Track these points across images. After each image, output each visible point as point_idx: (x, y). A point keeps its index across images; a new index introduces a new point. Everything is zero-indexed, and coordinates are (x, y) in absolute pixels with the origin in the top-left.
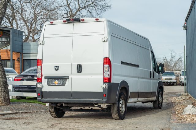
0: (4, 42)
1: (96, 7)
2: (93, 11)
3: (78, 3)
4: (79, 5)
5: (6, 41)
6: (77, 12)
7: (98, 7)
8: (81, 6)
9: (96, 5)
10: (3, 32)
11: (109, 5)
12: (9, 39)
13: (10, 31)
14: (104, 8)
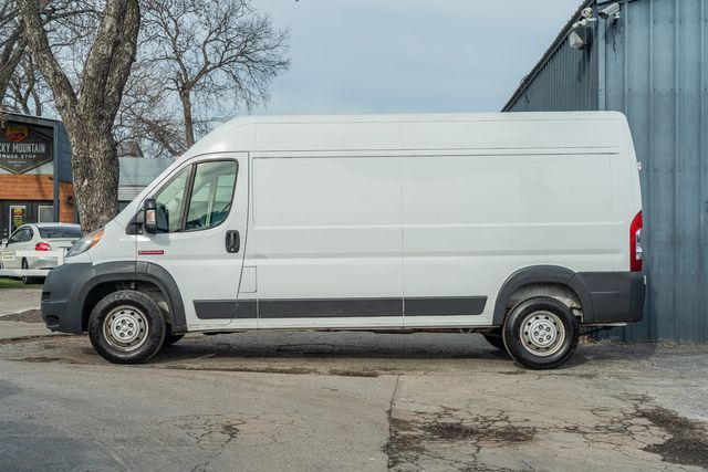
0: (32, 154)
1: (250, 64)
2: (243, 75)
3: (204, 52)
4: (206, 58)
5: (36, 154)
6: (200, 75)
7: (256, 65)
8: (210, 59)
9: (249, 59)
10: (29, 130)
11: (284, 59)
12: (43, 149)
13: (52, 128)
14: (273, 67)
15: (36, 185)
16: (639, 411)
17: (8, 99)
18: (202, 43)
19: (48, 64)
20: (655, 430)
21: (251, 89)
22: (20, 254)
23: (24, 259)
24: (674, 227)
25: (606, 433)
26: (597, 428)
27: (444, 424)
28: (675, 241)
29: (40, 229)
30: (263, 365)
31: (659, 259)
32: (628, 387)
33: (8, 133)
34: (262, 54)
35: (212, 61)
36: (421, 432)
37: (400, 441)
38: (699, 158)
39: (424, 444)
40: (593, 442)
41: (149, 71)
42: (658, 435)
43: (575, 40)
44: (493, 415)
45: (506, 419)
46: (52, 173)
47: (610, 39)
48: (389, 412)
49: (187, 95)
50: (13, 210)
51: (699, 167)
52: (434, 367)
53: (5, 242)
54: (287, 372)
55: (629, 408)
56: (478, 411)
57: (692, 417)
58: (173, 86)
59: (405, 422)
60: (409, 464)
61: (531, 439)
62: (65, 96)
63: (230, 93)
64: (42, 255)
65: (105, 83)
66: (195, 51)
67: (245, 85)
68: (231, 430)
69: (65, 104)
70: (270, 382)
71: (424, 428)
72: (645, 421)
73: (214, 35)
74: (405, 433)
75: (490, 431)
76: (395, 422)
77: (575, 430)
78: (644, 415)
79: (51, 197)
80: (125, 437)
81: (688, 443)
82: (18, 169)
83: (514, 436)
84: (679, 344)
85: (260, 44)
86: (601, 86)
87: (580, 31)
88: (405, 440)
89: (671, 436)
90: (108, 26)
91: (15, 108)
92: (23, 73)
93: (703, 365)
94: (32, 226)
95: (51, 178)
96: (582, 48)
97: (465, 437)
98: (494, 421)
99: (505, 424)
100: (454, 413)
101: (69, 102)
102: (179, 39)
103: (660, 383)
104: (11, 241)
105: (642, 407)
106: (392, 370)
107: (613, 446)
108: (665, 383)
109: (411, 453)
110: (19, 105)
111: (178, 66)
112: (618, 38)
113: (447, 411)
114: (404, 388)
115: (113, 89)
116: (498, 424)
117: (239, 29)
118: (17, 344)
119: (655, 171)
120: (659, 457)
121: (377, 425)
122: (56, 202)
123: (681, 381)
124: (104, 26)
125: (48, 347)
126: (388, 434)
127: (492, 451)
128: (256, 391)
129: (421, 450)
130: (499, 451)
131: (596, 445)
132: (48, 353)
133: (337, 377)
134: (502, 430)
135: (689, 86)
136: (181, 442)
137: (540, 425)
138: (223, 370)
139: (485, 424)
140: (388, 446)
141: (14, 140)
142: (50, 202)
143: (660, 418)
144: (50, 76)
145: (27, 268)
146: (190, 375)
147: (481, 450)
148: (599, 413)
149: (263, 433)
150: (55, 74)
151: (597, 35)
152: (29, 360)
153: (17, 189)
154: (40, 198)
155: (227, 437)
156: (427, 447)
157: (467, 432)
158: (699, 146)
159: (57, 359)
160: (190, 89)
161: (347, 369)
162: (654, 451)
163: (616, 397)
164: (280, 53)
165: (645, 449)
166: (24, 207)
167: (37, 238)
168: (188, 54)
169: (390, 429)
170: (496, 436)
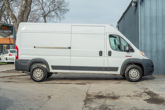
0: (8, 33)
1: (60, 10)
2: (58, 13)
3: (49, 8)
4: (50, 9)
5: (9, 33)
6: (48, 13)
7: (61, 10)
8: (51, 9)
9: (60, 9)
10: (7, 27)
11: (68, 9)
12: (11, 31)
13: (13, 27)
14: (65, 11)
15: (9, 40)
16: (145, 92)
17: (3, 20)
18: (48, 5)
19: (10, 12)
20: (147, 96)
21: (60, 16)
22: (5, 57)
23: (6, 58)
24: (157, 48)
25: (136, 97)
26: (134, 96)
27: (99, 95)
28: (157, 52)
29: (10, 51)
30: (60, 82)
31: (154, 56)
32: (144, 86)
33: (3, 28)
34: (63, 8)
35: (51, 10)
36: (93, 97)
37: (88, 99)
38: (163, 32)
39: (93, 100)
40: (132, 99)
41: (36, 12)
42: (148, 97)
43: (133, 4)
44: (111, 93)
45: (113, 94)
46: (13, 37)
47: (141, 4)
48: (87, 93)
49: (45, 18)
50: (4, 46)
51: (163, 34)
52: (100, 82)
53: (2, 54)
54: (65, 84)
55: (143, 91)
56: (107, 92)
57: (157, 93)
58: (42, 16)
59: (90, 95)
60: (89, 104)
61: (118, 98)
62: (14, 20)
63: (55, 17)
64: (10, 57)
65: (23, 16)
66: (47, 7)
67: (59, 15)
68: (49, 97)
69: (14, 22)
70: (61, 86)
71: (94, 96)
72: (146, 94)
73: (51, 3)
74: (89, 97)
75: (110, 97)
76: (88, 95)
77: (129, 96)
78: (146, 92)
79: (13, 43)
80: (25, 99)
81: (155, 99)
82: (5, 37)
83: (114, 98)
84: (158, 76)
85: (62, 5)
86: (139, 15)
87: (134, 2)
88: (89, 99)
89: (151, 97)
90: (24, 3)
91: (5, 22)
92: (6, 13)
93: (163, 81)
94: (8, 50)
95: (13, 39)
96: (135, 6)
97: (103, 98)
98: (111, 94)
99: (113, 95)
100: (102, 93)
101: (15, 21)
102: (43, 5)
103: (152, 85)
104: (3, 54)
105: (146, 91)
106: (89, 83)
107: (136, 100)
108: (153, 85)
109: (90, 102)
110: (6, 21)
111: (43, 11)
112: (143, 4)
113: (100, 92)
114: (91, 87)
115: (26, 18)
116: (111, 95)
117: (57, 2)
118: (3, 78)
119: (152, 35)
120: (147, 102)
121: (83, 96)
122: (14, 44)
123: (157, 85)
124: (23, 3)
125: (11, 79)
126: (85, 98)
127: (108, 101)
128: (57, 88)
129: (92, 101)
130: (110, 101)
131: (133, 99)
132: (10, 80)
133: (76, 85)
134: (112, 96)
135: (160, 15)
136: (38, 100)
137: (121, 95)
138: (50, 83)
139: (109, 95)
140: (85, 100)
141: (4, 30)
142: (12, 44)
143: (149, 93)
144: (11, 15)
145: (7, 60)
146: (42, 85)
147: (106, 101)
148: (136, 92)
149: (57, 98)
150: (12, 14)
151: (138, 3)
152: (6, 82)
153: (5, 41)
154: (10, 43)
155: (48, 99)
156: (94, 100)
157: (104, 97)
158: (163, 29)
159: (12, 81)
160: (46, 16)
161: (79, 83)
162: (146, 101)
163: (140, 88)
164: (67, 7)
165: (144, 100)
166: (7, 45)
167: (9, 53)
168: (45, 8)
169: (86, 97)
170: (110, 98)
